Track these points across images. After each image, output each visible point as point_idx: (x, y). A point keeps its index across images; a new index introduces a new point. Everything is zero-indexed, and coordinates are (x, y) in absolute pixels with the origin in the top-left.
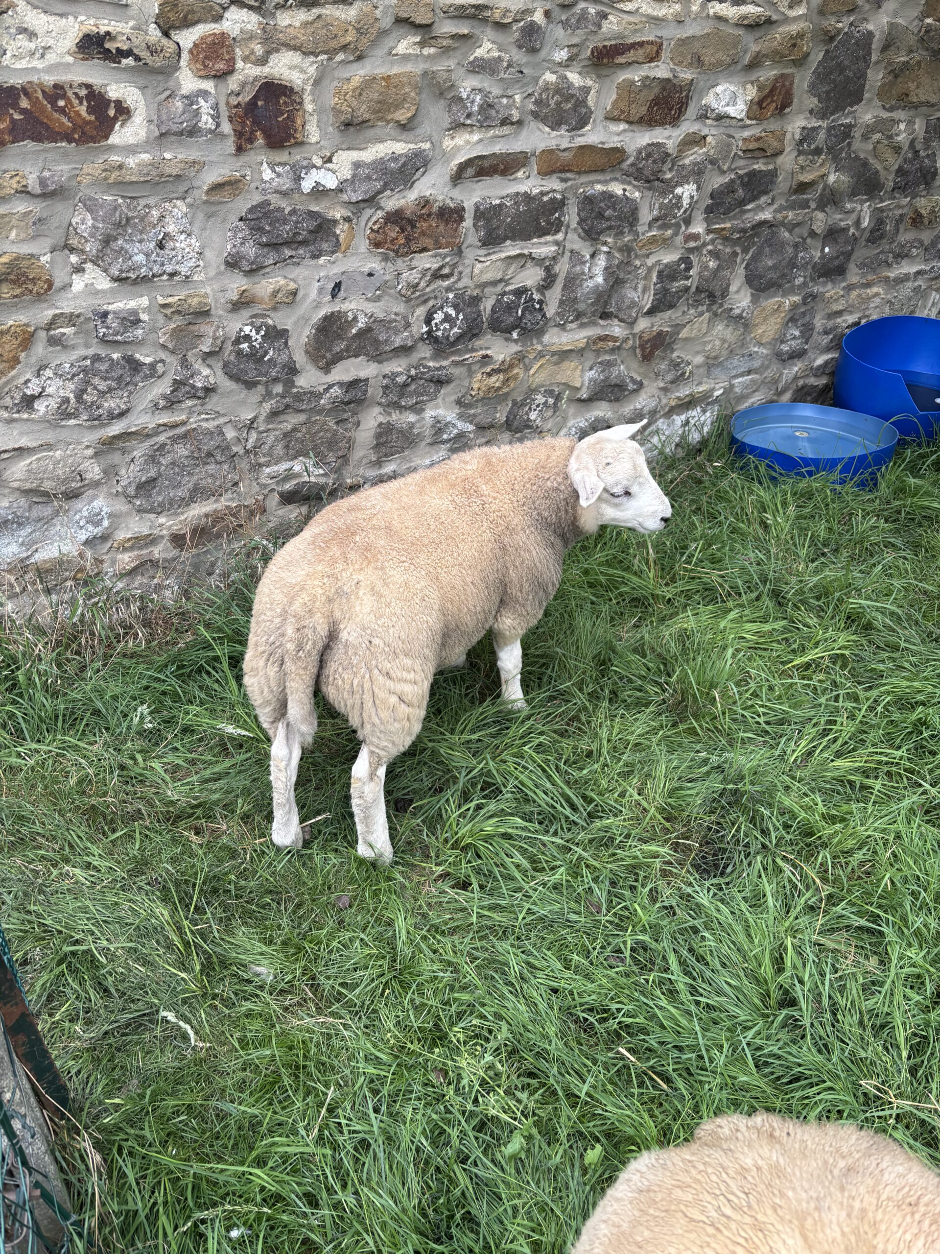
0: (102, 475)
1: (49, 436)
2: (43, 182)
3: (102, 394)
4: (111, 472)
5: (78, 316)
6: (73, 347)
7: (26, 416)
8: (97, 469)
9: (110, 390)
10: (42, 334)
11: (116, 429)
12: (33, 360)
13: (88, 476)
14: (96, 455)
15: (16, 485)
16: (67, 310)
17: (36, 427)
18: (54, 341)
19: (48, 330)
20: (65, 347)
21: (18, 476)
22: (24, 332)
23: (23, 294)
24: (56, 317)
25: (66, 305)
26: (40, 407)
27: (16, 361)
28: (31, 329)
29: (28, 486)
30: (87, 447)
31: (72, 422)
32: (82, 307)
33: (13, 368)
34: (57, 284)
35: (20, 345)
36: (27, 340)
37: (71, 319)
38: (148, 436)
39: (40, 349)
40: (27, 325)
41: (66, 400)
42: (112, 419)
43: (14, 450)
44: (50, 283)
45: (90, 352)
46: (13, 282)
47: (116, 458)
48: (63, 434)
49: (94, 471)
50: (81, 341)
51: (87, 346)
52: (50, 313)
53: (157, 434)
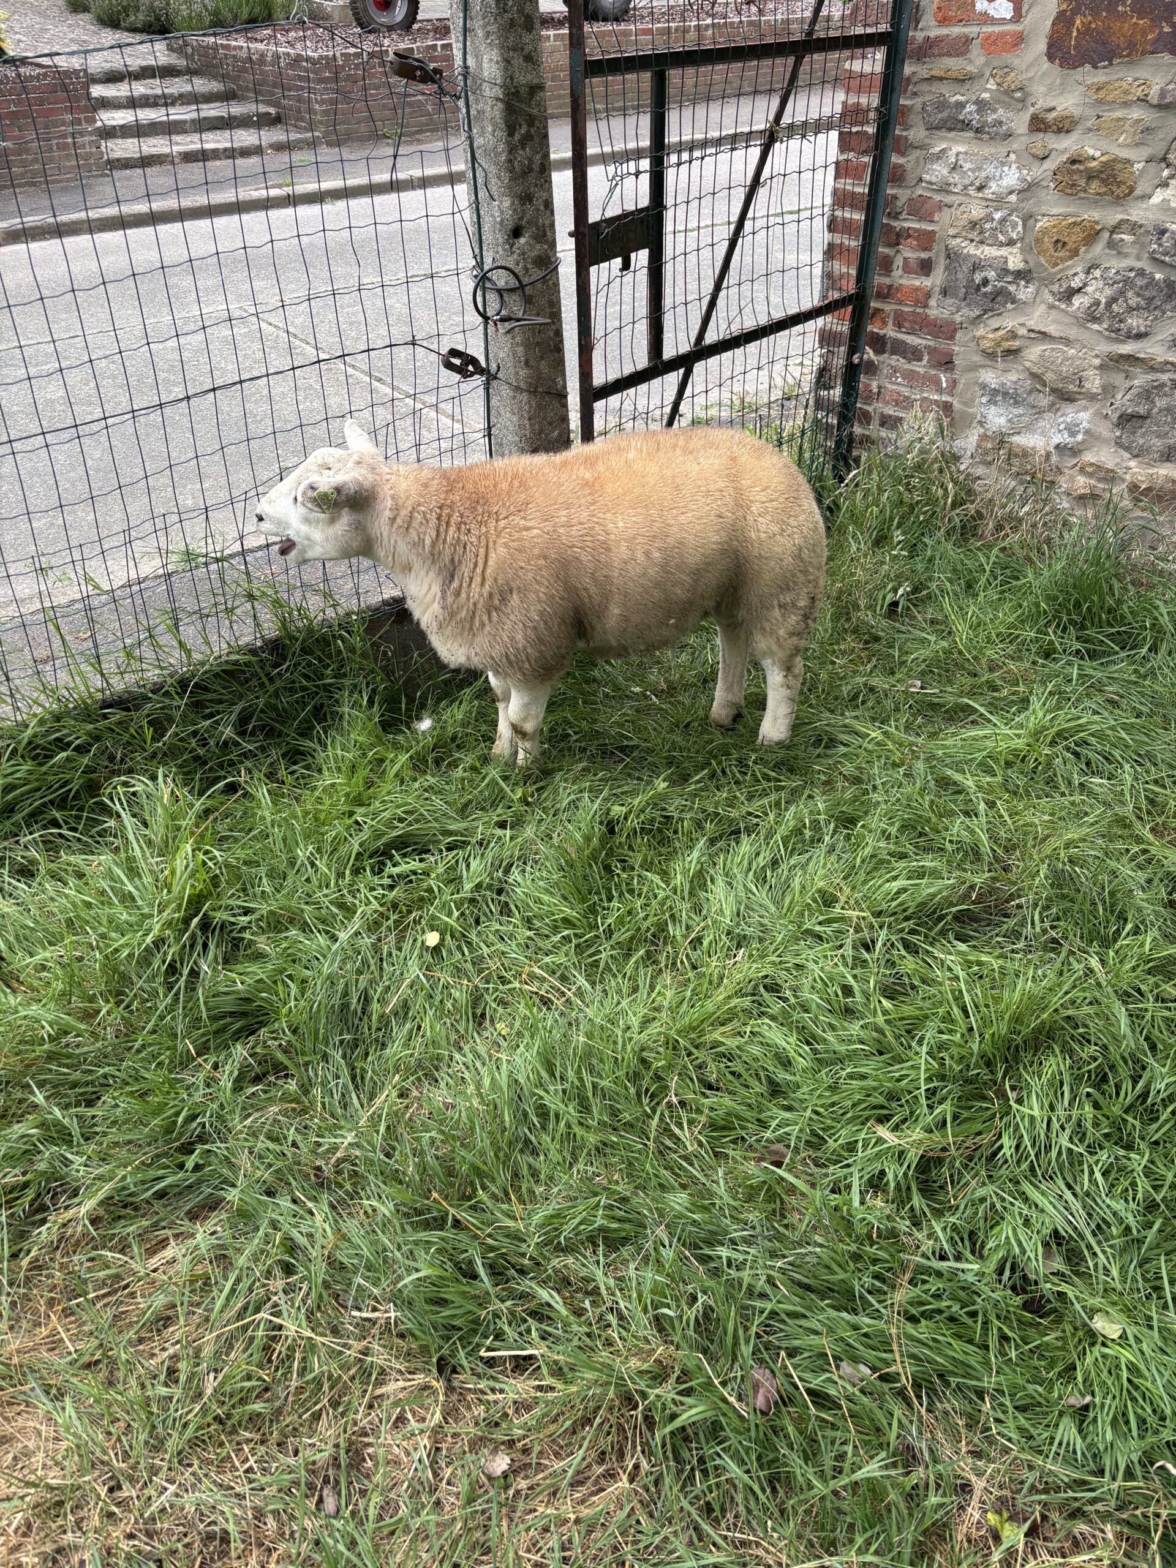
0: (1099, 391)
1: (1072, 332)
2: (1163, 93)
3: (1131, 309)
4: (1108, 390)
5: (1141, 226)
6: (1126, 255)
7: (1063, 306)
8: (1097, 382)
9: (1138, 308)
10: (1106, 235)
11: (1127, 348)
12: (1089, 256)
13: (1087, 385)
14: (1101, 367)
15: (1028, 364)
16: (1133, 218)
17: (1068, 320)
18: (1111, 244)
19: (1112, 232)
20: (1119, 253)
21: (1032, 357)
22: (1092, 228)
23: (1105, 193)
24: (1122, 222)
25: (1136, 213)
26: (1077, 301)
27: (1075, 253)
28: (1098, 227)
29: (1035, 370)
30: (1097, 356)
31: (1096, 327)
32: (1147, 219)
33: (1071, 258)
34: (1138, 192)
35: (1084, 239)
36: (1092, 236)
37: (1134, 227)
38: (1153, 369)
39: (1098, 248)
40: (1097, 223)
41: (1097, 303)
42: (1129, 337)
43: (1040, 332)
44: (1132, 189)
45: (1138, 265)
46: (1103, 181)
47: (1118, 379)
48: (1084, 336)
49: (1094, 383)
50: (1135, 252)
51: (1138, 258)
52: (1120, 217)
53: (1163, 371)
